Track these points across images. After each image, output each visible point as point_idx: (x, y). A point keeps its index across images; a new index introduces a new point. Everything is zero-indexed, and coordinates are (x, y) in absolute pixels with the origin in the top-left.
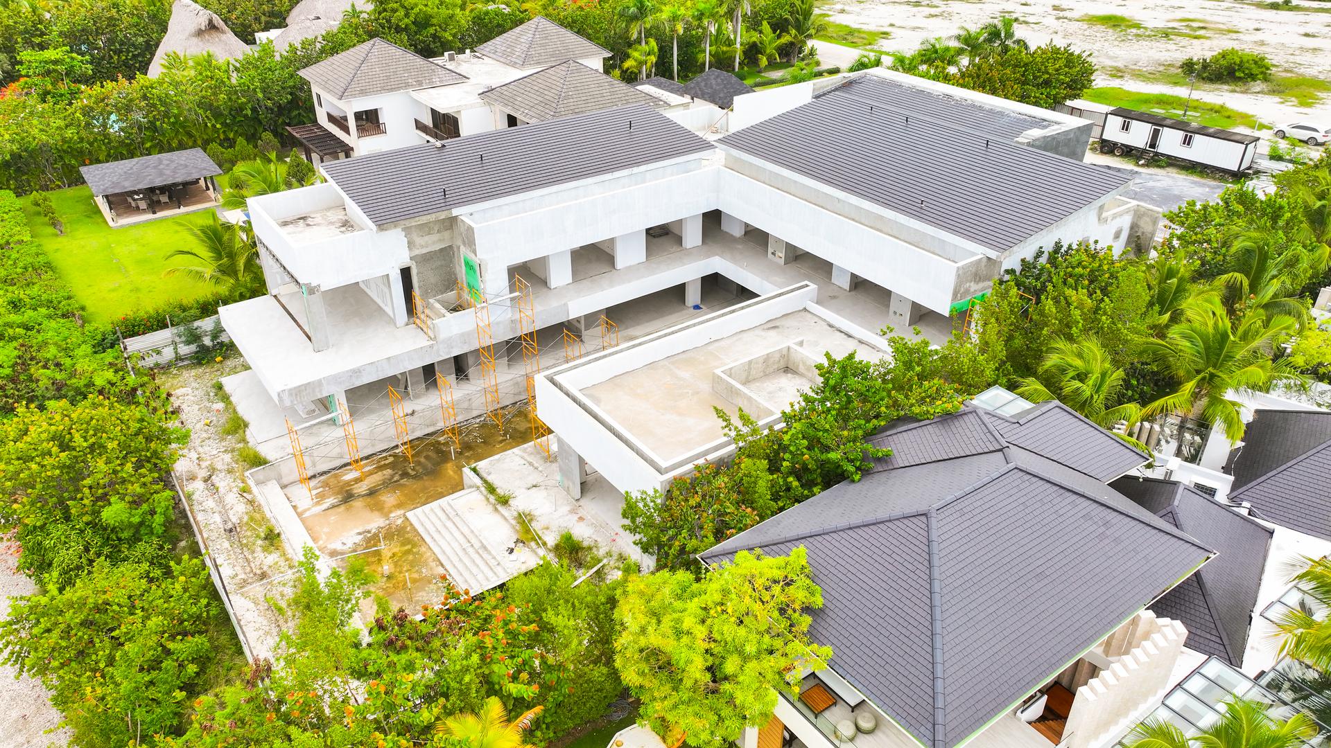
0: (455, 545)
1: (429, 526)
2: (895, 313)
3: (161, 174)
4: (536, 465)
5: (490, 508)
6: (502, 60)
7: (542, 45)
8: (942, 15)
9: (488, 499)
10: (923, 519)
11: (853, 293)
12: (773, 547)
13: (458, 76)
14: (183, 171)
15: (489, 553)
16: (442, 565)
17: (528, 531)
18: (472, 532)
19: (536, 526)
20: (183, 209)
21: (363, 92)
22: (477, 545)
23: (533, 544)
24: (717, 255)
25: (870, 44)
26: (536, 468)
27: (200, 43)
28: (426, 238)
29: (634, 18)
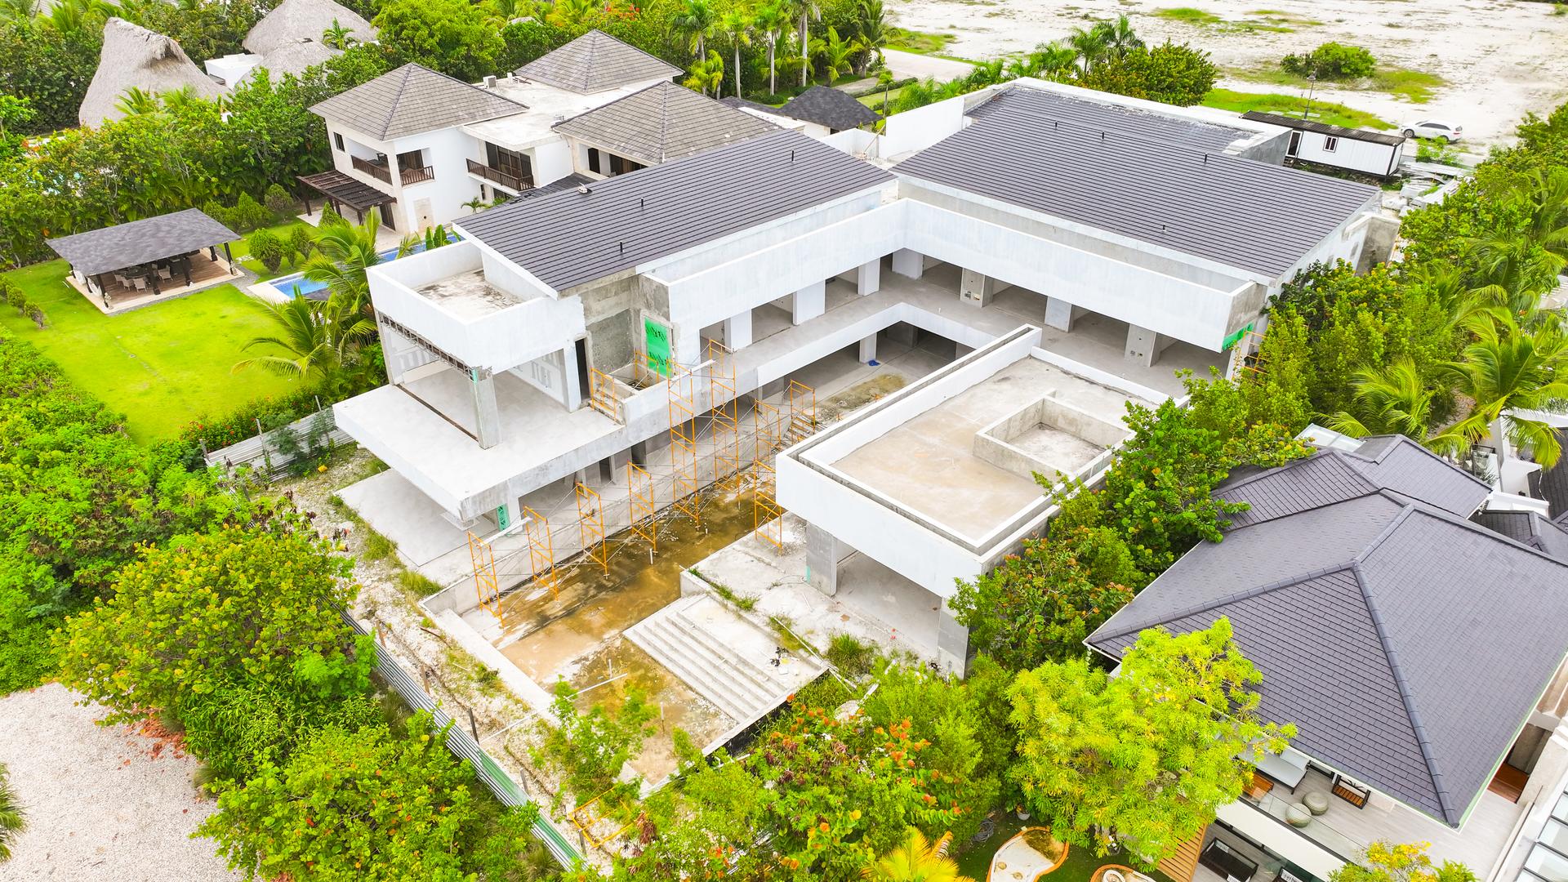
0: (702, 663)
1: (659, 644)
2: (1133, 353)
3: (163, 244)
4: (767, 560)
5: (731, 617)
6: (555, 83)
7: (603, 64)
8: (1003, 14)
9: (725, 606)
10: (1348, 573)
11: (1072, 334)
12: (1178, 623)
13: (515, 106)
14: (190, 239)
15: (753, 668)
16: (691, 688)
17: (791, 637)
18: (722, 645)
19: (796, 630)
20: (193, 286)
21: (408, 130)
22: (733, 661)
23: (802, 652)
24: (901, 301)
25: (937, 49)
26: (769, 564)
27: (154, 76)
28: (603, 303)
29: (692, 28)
